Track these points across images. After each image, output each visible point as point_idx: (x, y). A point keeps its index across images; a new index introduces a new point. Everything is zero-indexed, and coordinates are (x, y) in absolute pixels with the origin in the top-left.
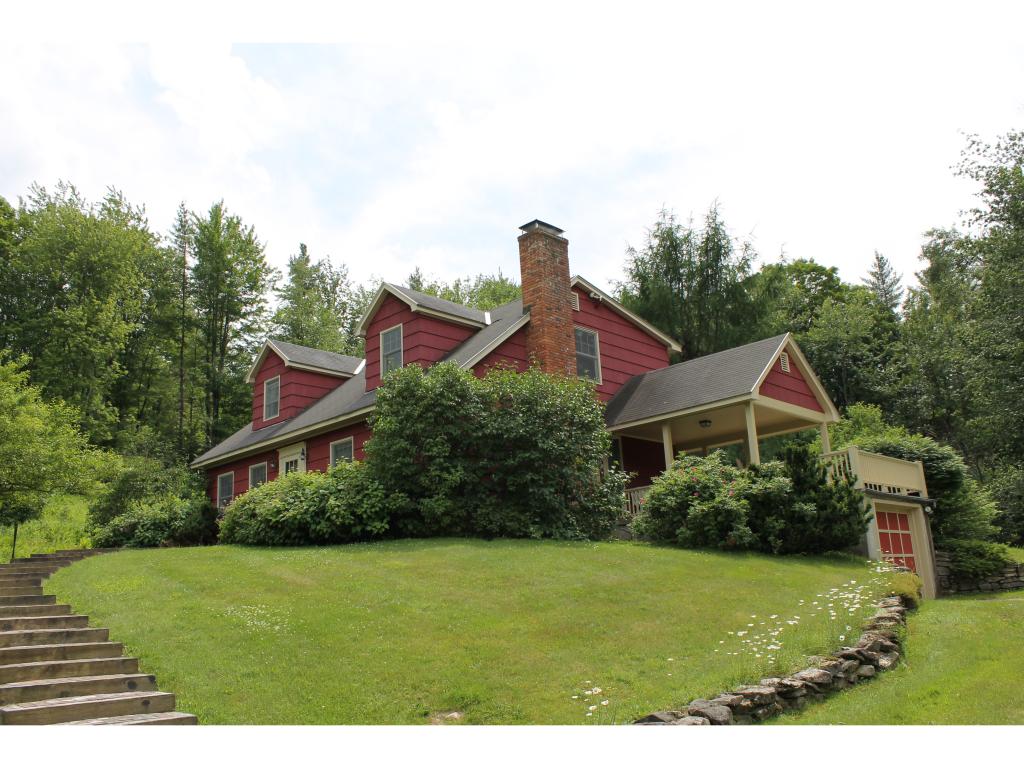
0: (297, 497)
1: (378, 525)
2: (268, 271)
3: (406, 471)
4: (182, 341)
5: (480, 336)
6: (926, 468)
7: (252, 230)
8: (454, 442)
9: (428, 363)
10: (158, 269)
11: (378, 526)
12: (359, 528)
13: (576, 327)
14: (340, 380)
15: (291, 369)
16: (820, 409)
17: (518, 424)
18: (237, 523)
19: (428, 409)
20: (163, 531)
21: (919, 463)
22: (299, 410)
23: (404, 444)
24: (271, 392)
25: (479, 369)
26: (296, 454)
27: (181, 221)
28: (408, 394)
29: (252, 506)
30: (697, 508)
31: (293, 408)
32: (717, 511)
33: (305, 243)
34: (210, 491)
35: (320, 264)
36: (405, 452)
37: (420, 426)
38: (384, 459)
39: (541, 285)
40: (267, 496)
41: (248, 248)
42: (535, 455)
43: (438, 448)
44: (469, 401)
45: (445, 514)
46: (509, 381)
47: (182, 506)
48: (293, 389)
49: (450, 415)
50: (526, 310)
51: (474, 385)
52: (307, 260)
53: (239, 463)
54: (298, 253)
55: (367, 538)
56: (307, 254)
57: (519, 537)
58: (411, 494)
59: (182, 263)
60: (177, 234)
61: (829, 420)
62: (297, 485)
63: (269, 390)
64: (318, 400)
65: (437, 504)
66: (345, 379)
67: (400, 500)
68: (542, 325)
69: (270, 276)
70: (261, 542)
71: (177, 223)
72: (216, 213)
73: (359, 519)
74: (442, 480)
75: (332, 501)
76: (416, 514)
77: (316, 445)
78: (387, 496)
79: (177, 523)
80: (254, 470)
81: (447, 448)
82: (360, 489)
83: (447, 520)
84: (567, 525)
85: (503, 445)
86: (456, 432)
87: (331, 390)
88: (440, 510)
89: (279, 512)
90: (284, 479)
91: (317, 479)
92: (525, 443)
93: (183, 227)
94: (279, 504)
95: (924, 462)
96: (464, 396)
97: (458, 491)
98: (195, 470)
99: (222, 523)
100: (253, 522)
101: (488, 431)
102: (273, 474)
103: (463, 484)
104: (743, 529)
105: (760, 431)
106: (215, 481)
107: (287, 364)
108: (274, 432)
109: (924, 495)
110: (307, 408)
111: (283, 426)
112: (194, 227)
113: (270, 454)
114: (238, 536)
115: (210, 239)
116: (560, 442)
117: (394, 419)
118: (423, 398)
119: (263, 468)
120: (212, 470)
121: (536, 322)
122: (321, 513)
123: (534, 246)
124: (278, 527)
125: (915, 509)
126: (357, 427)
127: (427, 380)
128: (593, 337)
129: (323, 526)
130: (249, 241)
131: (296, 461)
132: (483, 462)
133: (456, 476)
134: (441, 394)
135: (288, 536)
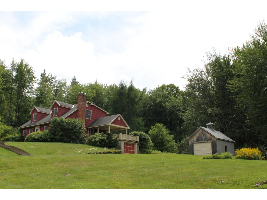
0: (38, 135)
1: (49, 140)
2: (35, 78)
3: (54, 132)
5: (70, 111)
8: (61, 129)
9: (59, 116)
10: (6, 75)
12: (46, 140)
13: (86, 109)
15: (39, 112)
16: (126, 126)
17: (70, 127)
18: (28, 139)
19: (58, 124)
21: (138, 137)
23: (54, 128)
24: (34, 116)
25: (66, 118)
26: (38, 128)
27: (13, 62)
28: (55, 121)
29: (31, 136)
30: (93, 140)
31: (38, 119)
34: (22, 133)
35: (48, 75)
36: (54, 130)
37: (56, 126)
38: (51, 130)
39: (80, 103)
40: (34, 134)
41: (29, 71)
42: (72, 131)
43: (59, 129)
44: (64, 123)
46: (71, 120)
47: (17, 135)
48: (39, 116)
49: (61, 125)
50: (78, 107)
51: (65, 120)
53: (28, 128)
54: (43, 72)
55: (47, 141)
57: (69, 143)
59: (12, 74)
61: (127, 128)
62: (38, 133)
63: (34, 115)
64: (43, 118)
65: (58, 137)
66: (48, 114)
67: (53, 136)
68: (80, 110)
69: (35, 80)
70: (32, 141)
72: (22, 61)
74: (59, 134)
75: (43, 136)
76: (55, 139)
77: (42, 126)
78: (51, 136)
79: (17, 138)
80: (31, 130)
81: (60, 129)
82: (47, 134)
83: (59, 140)
85: (68, 130)
86: (61, 127)
87: (46, 116)
88: (58, 138)
89: (35, 137)
90: (36, 132)
91: (41, 133)
92: (71, 129)
93: (13, 64)
94: (35, 136)
96: (63, 122)
97: (61, 135)
98: (19, 129)
99: (26, 138)
100: (31, 138)
101: (66, 127)
102: (34, 131)
103: (62, 135)
105: (111, 130)
106: (23, 131)
108: (35, 124)
109: (139, 141)
110: (41, 119)
111: (36, 122)
112: (16, 65)
113: (34, 127)
115: (20, 69)
116: (76, 130)
117: (53, 125)
118: (57, 122)
119: (32, 130)
120: (22, 129)
122: (41, 137)
123: (80, 97)
124: (35, 139)
125: (135, 144)
126: (48, 124)
127: (58, 119)
128: (90, 111)
129: (41, 139)
131: (38, 129)
132: (65, 132)
133: (61, 134)
134: (60, 122)
135: (36, 141)
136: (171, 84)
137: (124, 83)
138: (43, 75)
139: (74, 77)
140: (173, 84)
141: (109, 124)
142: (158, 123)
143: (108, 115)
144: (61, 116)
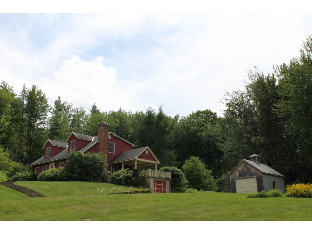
0: (52, 173)
2: (49, 107)
3: (71, 169)
4: (21, 125)
5: (90, 144)
6: (171, 173)
7: (44, 94)
8: (79, 165)
9: (76, 151)
10: (16, 104)
11: (66, 178)
13: (108, 142)
14: (63, 149)
15: (53, 146)
16: (155, 161)
17: (90, 163)
18: (41, 177)
19: (75, 159)
20: (25, 178)
21: (170, 173)
22: (54, 155)
24: (48, 150)
25: (85, 153)
26: (53, 164)
27: (24, 89)
28: (72, 156)
29: (44, 174)
30: (117, 178)
32: (120, 178)
33: (60, 96)
34: (34, 171)
35: (64, 103)
36: (71, 166)
37: (74, 162)
38: (67, 167)
39: (101, 135)
40: (47, 172)
41: (43, 100)
42: (93, 168)
43: (76, 166)
45: (77, 177)
46: (90, 155)
47: (29, 174)
48: (53, 150)
49: (79, 160)
50: (99, 139)
51: (84, 155)
52: (60, 102)
53: (41, 165)
54: (57, 99)
56: (60, 99)
58: (71, 173)
59: (23, 103)
60: (22, 93)
61: (157, 163)
62: (53, 171)
64: (58, 153)
65: (75, 175)
67: (70, 174)
69: (49, 108)
70: (46, 180)
71: (22, 90)
72: (34, 88)
73: (63, 177)
74: (77, 171)
75: (58, 174)
76: (72, 177)
77: (57, 163)
78: (67, 173)
79: (28, 177)
80: (44, 167)
82: (63, 172)
83: (77, 178)
84: (98, 180)
85: (87, 166)
86: (80, 163)
87: (61, 151)
88: (76, 176)
89: (49, 175)
90: (50, 169)
91: (56, 170)
92: (91, 165)
93: (24, 92)
94: (49, 174)
95: (171, 172)
96: (82, 157)
97: (80, 173)
98: (31, 166)
99: (38, 177)
100: (44, 177)
101: (85, 163)
102: (48, 168)
104: (123, 181)
105: (137, 165)
106: (35, 169)
107: (52, 145)
108: (48, 160)
109: (170, 178)
110: (56, 154)
111: (51, 158)
112: (27, 92)
113: (48, 164)
114: (41, 179)
115: (32, 97)
116: (97, 166)
117: (70, 161)
118: (74, 157)
119: (46, 167)
120: (34, 167)
121: (100, 142)
122: (56, 176)
123: (101, 127)
124: (49, 178)
125: (166, 181)
126: (64, 160)
127: (76, 154)
128: (113, 144)
129: (56, 178)
130: (43, 97)
131: (53, 166)
132: (84, 169)
133: (79, 171)
134: (78, 157)
135: (50, 180)
136: (207, 110)
137: (152, 110)
138: (57, 103)
139: (93, 105)
140: (210, 110)
141: (136, 159)
142: (193, 157)
143: (133, 148)
144: (79, 150)
